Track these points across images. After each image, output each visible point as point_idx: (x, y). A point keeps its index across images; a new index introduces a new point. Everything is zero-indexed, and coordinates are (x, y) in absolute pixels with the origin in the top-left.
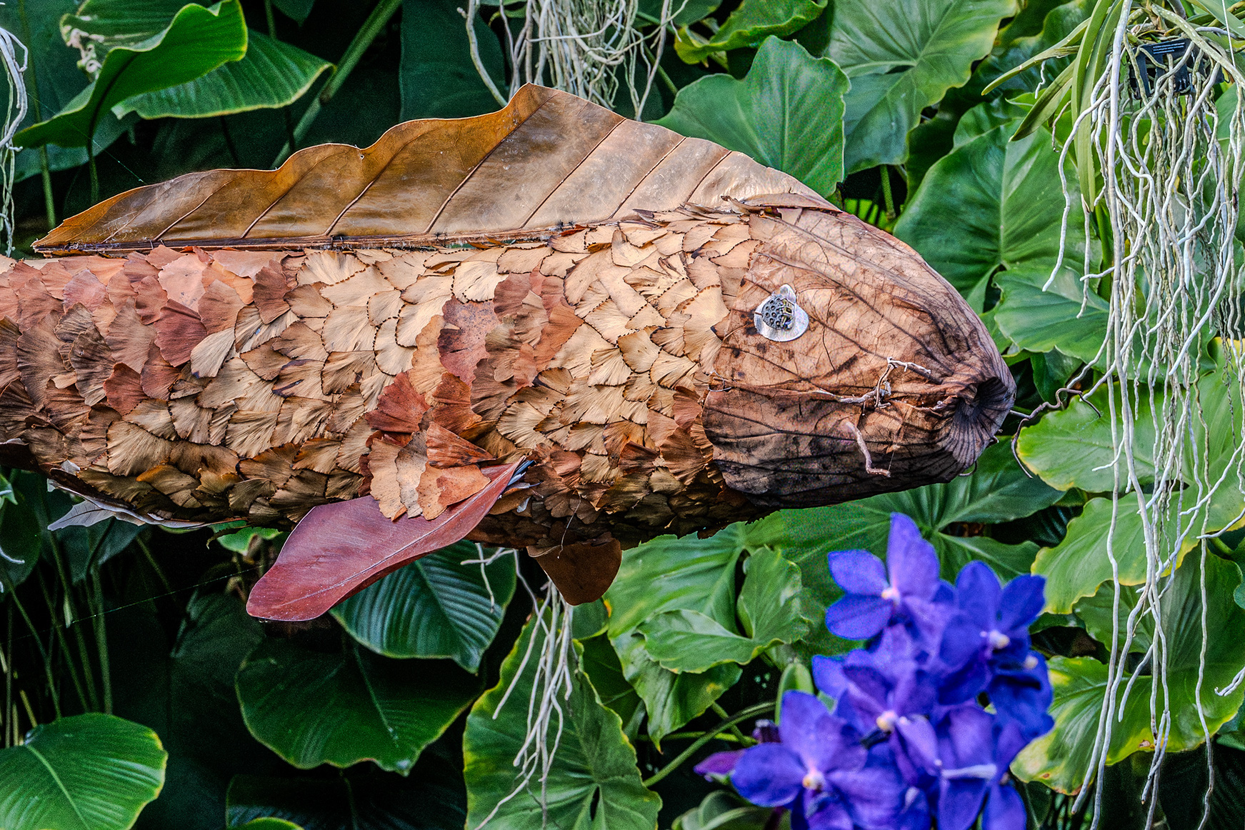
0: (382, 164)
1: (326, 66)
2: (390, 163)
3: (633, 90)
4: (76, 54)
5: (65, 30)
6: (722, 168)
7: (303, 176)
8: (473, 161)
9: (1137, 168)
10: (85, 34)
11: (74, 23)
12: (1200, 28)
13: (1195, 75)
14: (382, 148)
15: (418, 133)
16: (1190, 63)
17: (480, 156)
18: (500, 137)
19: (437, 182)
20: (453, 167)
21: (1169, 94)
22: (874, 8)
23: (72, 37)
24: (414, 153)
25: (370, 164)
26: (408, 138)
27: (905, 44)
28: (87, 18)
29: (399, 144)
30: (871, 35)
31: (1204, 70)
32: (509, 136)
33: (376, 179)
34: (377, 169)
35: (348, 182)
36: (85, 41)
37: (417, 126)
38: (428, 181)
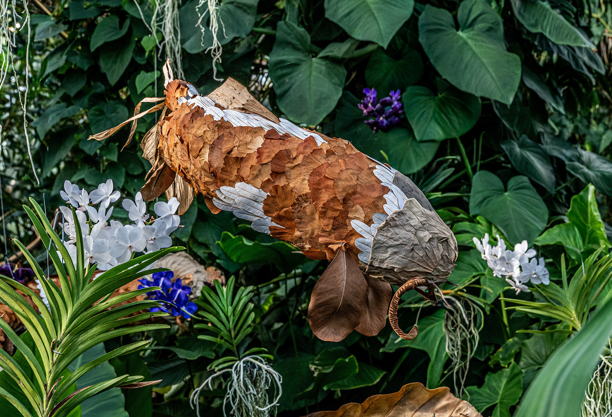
0: (366, 408)
1: (385, 373)
2: (368, 408)
3: (461, 379)
4: (313, 373)
5: (310, 366)
6: (460, 406)
7: (345, 412)
8: (391, 407)
9: (590, 397)
10: (316, 367)
11: (313, 364)
12: (606, 357)
13: (605, 370)
14: (366, 404)
15: (376, 399)
16: (604, 366)
17: (394, 404)
18: (399, 399)
19: (382, 412)
20: (386, 408)
21: (598, 376)
22: (532, 351)
23: (312, 368)
24: (375, 405)
25: (363, 408)
26: (373, 401)
27: (541, 361)
28: (317, 362)
29: (371, 402)
30: (532, 359)
31: (608, 368)
32: (402, 398)
33: (365, 412)
34: (365, 410)
35: (357, 414)
36: (315, 369)
37: (375, 397)
38: (379, 412)
